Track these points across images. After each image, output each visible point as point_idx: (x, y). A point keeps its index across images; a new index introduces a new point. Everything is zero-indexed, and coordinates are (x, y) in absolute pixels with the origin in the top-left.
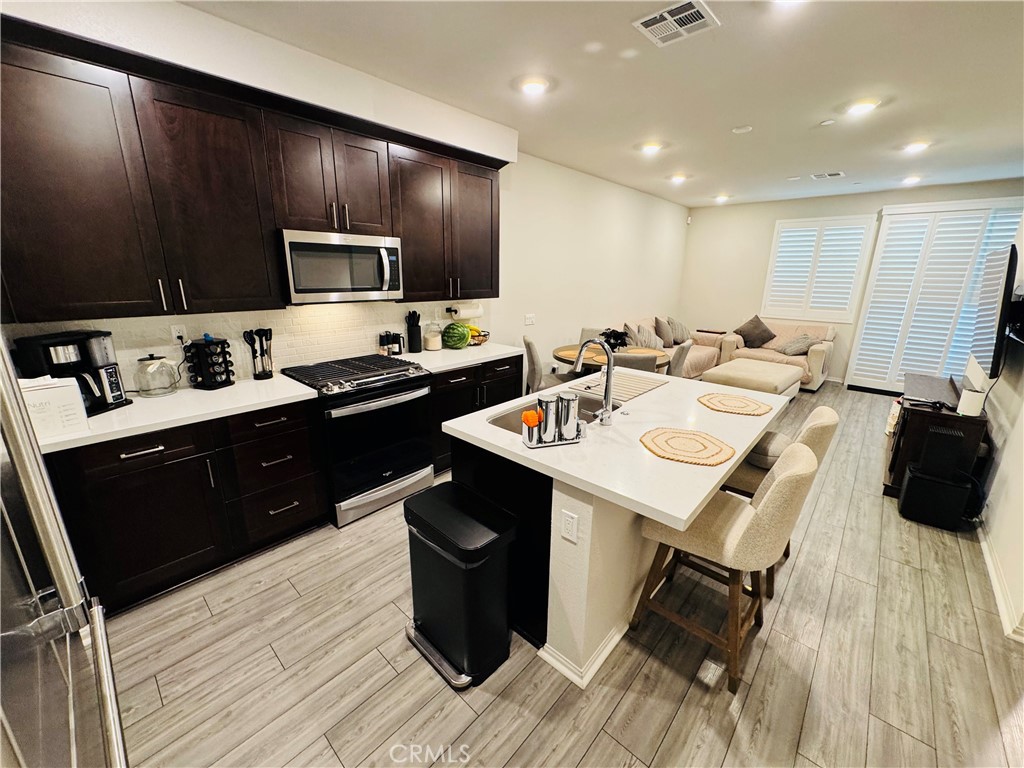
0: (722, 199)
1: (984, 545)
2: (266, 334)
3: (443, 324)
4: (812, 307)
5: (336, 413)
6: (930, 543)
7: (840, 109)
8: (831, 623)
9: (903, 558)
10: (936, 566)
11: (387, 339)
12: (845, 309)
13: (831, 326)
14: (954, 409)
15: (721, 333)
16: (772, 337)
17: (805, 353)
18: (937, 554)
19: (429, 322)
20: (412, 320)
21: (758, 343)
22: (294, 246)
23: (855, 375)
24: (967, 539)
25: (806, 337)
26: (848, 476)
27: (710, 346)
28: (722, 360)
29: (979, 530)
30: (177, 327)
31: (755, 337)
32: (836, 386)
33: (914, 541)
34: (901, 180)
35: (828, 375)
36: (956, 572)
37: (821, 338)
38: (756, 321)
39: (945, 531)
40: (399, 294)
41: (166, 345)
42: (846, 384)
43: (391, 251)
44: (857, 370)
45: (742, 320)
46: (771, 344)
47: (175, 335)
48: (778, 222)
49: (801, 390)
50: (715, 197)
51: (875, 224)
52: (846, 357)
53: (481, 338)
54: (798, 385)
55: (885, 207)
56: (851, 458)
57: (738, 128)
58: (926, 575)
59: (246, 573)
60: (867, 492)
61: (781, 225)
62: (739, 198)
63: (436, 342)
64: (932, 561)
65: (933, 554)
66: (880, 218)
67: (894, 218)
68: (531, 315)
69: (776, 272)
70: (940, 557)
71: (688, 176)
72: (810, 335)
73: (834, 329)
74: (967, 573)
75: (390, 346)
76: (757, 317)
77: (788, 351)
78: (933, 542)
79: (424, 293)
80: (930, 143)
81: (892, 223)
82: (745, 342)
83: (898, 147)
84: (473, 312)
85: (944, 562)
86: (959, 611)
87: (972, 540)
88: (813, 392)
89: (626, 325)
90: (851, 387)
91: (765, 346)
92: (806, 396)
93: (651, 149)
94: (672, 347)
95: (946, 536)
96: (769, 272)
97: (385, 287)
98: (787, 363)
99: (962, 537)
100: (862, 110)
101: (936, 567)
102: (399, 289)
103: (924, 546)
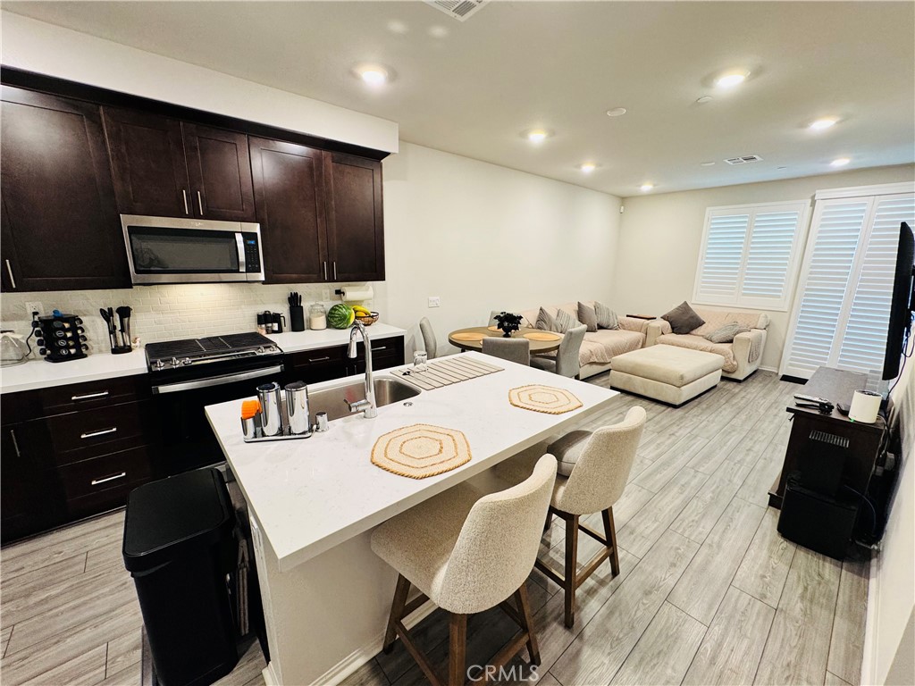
0: (647, 187)
1: (873, 582)
2: (125, 312)
3: (328, 305)
4: (744, 294)
5: (163, 389)
6: (802, 574)
7: (707, 81)
8: (627, 670)
9: (760, 589)
10: (799, 605)
11: (265, 319)
12: (779, 297)
13: (763, 314)
14: (845, 413)
15: (648, 319)
16: (701, 323)
17: (731, 341)
18: (806, 589)
19: (313, 303)
20: (294, 301)
21: (687, 330)
22: (132, 230)
23: (791, 365)
24: (852, 572)
25: (735, 324)
26: (735, 480)
27: (636, 331)
28: (647, 344)
29: (874, 561)
30: (34, 304)
31: (684, 323)
32: (770, 375)
33: (784, 568)
34: (828, 162)
35: (762, 364)
36: (823, 615)
37: (752, 326)
38: (685, 308)
39: (828, 559)
40: (261, 276)
41: (22, 320)
42: (781, 374)
43: (248, 236)
44: (792, 359)
45: (671, 306)
46: (700, 330)
47: (30, 311)
48: (708, 209)
49: (723, 378)
50: (640, 186)
51: (809, 209)
52: (781, 346)
53: (370, 319)
54: (720, 373)
55: (817, 191)
56: (748, 459)
57: (612, 110)
58: (780, 618)
59: (55, 541)
60: (751, 500)
61: (710, 211)
62: (663, 186)
63: (320, 322)
64: (796, 598)
65: (800, 591)
66: (813, 203)
67: (828, 203)
68: (435, 298)
69: (707, 258)
70: (808, 595)
71: (599, 165)
72: (740, 323)
73: (766, 317)
74: (837, 618)
75: (270, 325)
76: (685, 303)
77: (714, 338)
78: (807, 571)
79: (294, 276)
80: (838, 119)
81: (826, 207)
82: (673, 328)
83: (803, 125)
84: (361, 293)
85: (811, 601)
86: (804, 675)
87: (860, 575)
88: (739, 381)
89: (541, 309)
90: (786, 378)
91: (694, 332)
92: (730, 385)
93: (537, 137)
94: (595, 331)
95: (827, 565)
96: (700, 258)
97: (243, 269)
98: (711, 352)
99: (848, 570)
100: (731, 81)
101: (797, 607)
102: (260, 271)
103: (793, 576)
